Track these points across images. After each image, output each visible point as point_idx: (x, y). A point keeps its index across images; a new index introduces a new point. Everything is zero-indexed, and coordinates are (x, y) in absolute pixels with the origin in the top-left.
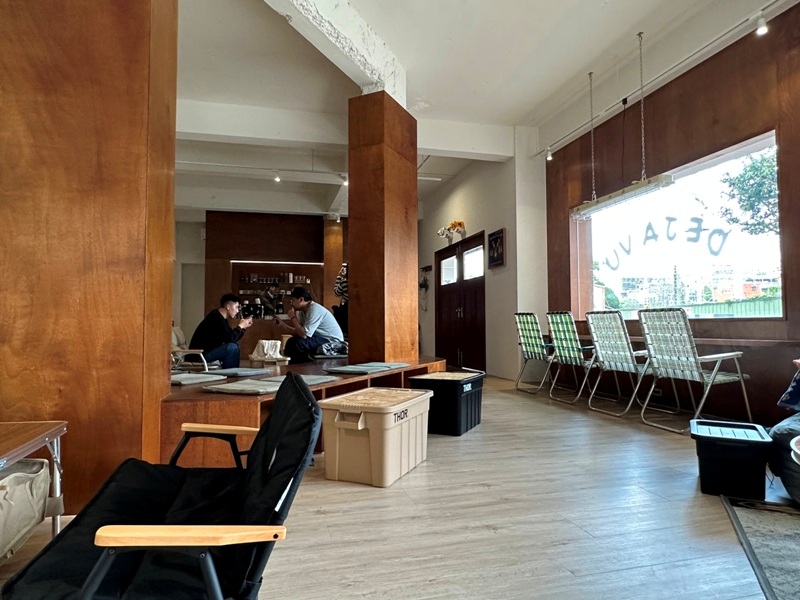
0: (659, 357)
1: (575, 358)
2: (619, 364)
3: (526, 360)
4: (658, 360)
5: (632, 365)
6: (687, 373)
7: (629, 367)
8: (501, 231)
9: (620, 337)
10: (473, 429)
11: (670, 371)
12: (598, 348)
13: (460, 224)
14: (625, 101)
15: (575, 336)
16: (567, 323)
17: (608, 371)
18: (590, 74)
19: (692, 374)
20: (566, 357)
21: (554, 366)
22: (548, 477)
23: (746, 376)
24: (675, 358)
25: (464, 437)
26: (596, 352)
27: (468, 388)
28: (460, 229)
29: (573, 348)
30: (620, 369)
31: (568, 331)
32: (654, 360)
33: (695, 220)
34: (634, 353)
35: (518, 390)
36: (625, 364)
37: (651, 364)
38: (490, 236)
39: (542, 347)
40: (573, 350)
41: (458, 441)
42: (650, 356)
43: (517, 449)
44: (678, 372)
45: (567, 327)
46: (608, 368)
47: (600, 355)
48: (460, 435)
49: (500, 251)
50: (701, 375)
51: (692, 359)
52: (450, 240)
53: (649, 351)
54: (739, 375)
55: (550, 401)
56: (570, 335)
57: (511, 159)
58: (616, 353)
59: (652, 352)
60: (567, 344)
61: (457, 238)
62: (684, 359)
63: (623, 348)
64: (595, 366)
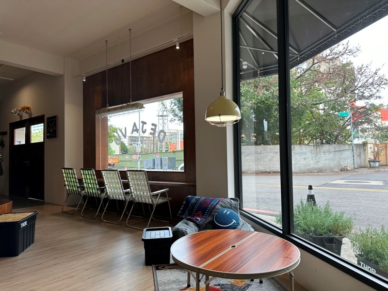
0: (135, 193)
1: (96, 193)
2: (117, 196)
3: (69, 194)
4: (135, 194)
5: (123, 197)
6: (147, 200)
7: (122, 197)
8: (55, 117)
9: (118, 183)
10: (28, 249)
11: (140, 199)
12: (107, 188)
13: (28, 108)
14: (123, 61)
15: (95, 182)
16: (91, 175)
17: (112, 200)
18: (106, 41)
19: (149, 201)
20: (91, 193)
21: (85, 197)
22: (70, 275)
23: (170, 199)
24: (142, 193)
25: (20, 256)
26: (106, 190)
27: (24, 224)
28: (28, 111)
29: (94, 188)
30: (118, 199)
31: (92, 179)
32: (133, 194)
33: (153, 125)
34: (124, 191)
35: (64, 212)
36: (120, 196)
37: (132, 196)
38: (48, 119)
39: (78, 187)
40: (95, 189)
41: (15, 261)
42: (131, 192)
43: (55, 258)
44: (143, 200)
45: (92, 177)
46: (112, 198)
47: (108, 191)
48: (17, 256)
49: (54, 129)
50: (152, 201)
51: (149, 194)
52: (21, 117)
53: (131, 190)
54: (167, 198)
55: (82, 218)
56: (93, 181)
57: (62, 76)
58: (116, 191)
59: (132, 190)
60: (91, 186)
61: (26, 116)
62: (145, 194)
63: (119, 188)
64: (106, 197)
